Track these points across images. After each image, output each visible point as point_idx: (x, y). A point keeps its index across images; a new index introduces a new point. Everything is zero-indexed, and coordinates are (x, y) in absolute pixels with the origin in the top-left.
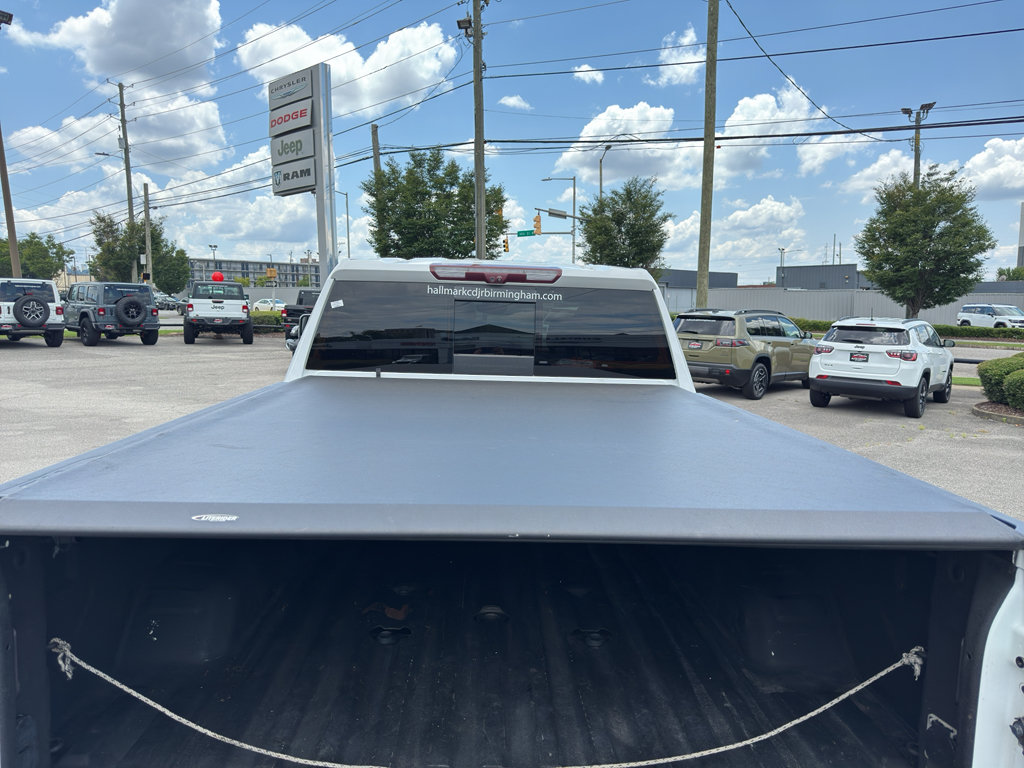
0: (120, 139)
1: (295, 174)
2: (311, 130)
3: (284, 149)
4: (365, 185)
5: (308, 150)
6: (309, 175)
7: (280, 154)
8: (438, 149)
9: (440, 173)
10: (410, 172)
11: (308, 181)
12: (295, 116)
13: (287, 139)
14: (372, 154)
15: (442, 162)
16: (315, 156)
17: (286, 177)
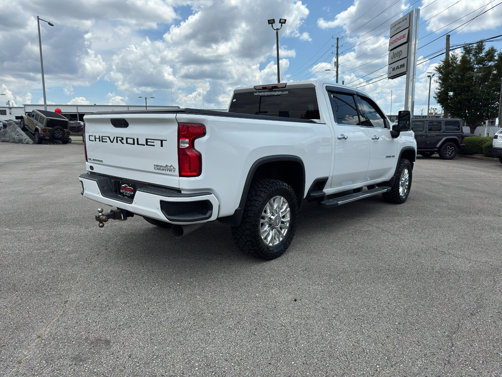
0: (335, 62)
1: (398, 68)
2: (407, 44)
3: (394, 56)
4: (436, 68)
5: (404, 55)
6: (404, 67)
7: (392, 59)
8: (482, 42)
9: (483, 54)
10: (464, 58)
11: (403, 70)
12: (400, 38)
13: (396, 51)
14: (445, 51)
15: (484, 49)
16: (407, 57)
17: (394, 69)
